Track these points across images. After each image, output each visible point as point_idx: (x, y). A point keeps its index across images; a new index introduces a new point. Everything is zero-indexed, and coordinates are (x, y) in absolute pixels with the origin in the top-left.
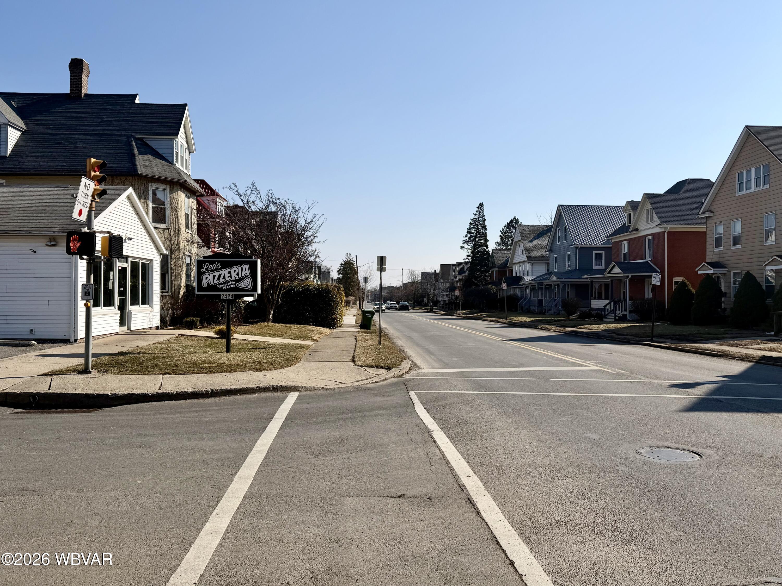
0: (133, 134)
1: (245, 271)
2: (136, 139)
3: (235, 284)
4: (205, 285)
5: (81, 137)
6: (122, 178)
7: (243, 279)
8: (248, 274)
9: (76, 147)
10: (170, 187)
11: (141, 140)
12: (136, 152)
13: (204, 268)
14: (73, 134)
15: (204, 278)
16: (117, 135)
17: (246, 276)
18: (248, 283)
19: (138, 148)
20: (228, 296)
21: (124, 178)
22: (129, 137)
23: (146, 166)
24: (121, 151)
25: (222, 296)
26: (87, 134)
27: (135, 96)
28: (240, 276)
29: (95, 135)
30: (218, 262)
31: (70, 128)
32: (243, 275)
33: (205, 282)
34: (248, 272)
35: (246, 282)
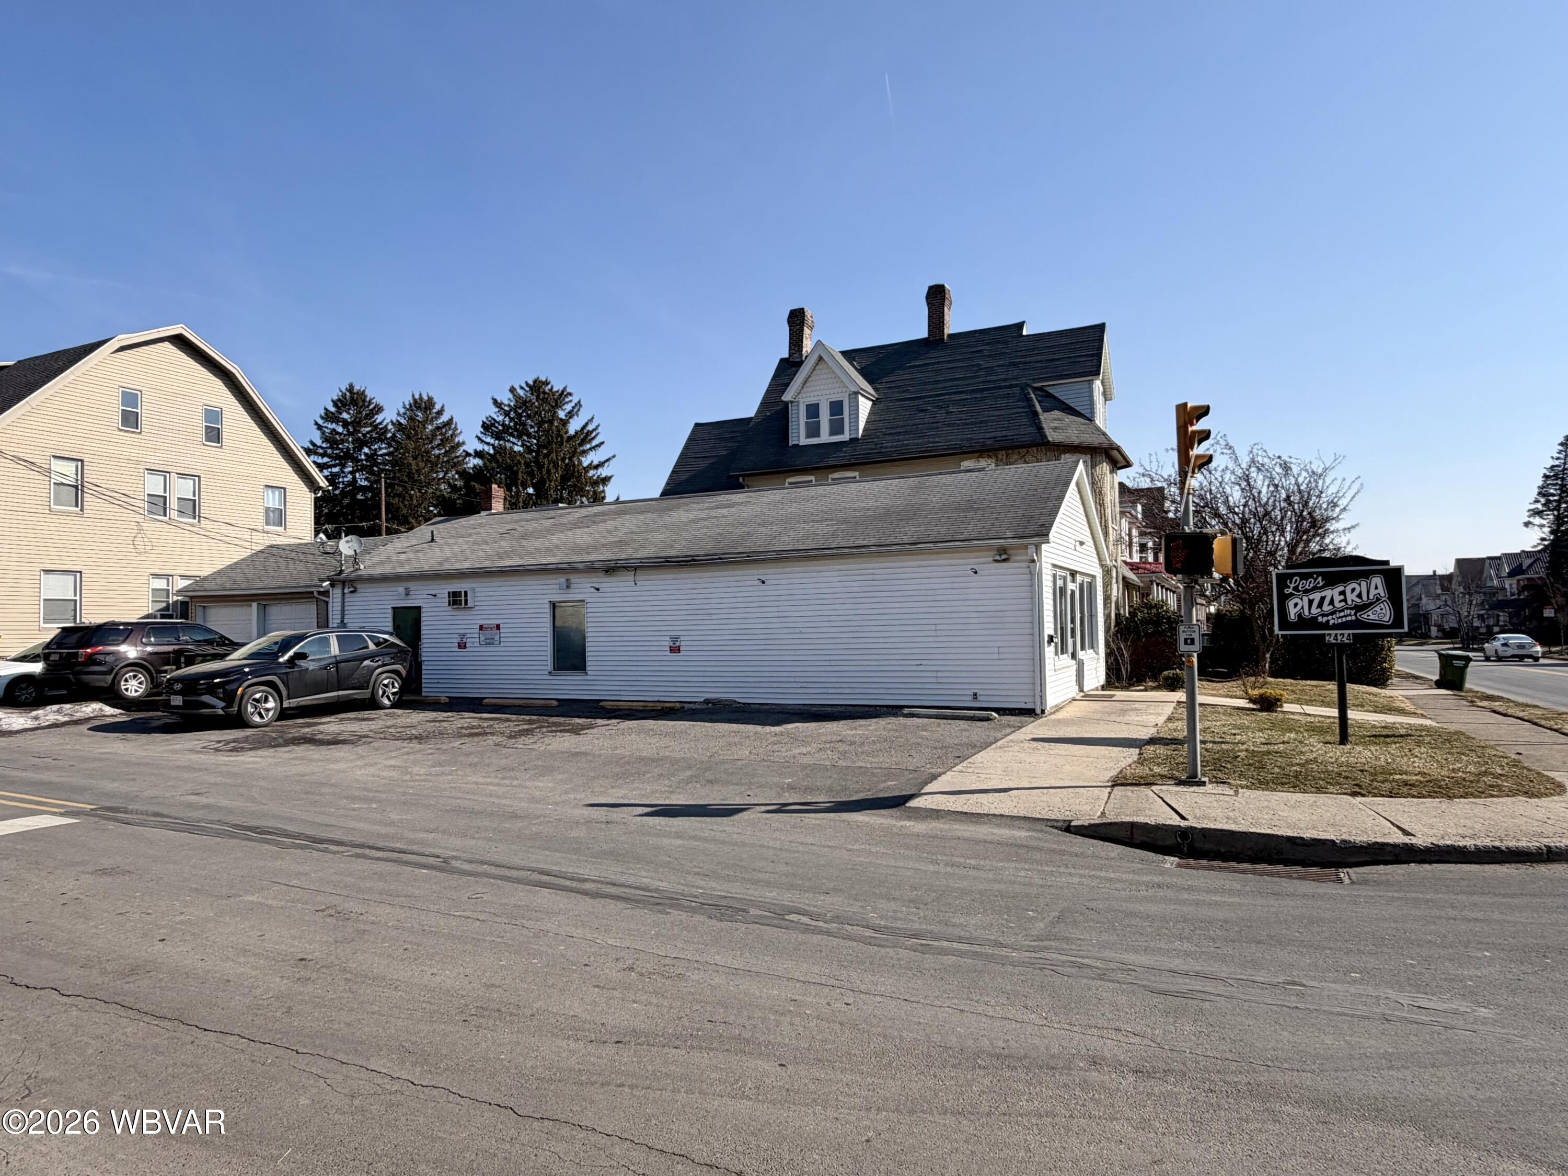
0: (1029, 382)
1: (1376, 588)
2: (1035, 389)
3: (1355, 614)
4: (1293, 617)
5: (954, 397)
6: (1021, 450)
7: (1372, 604)
8: (1382, 595)
9: (948, 413)
10: (1092, 458)
11: (1041, 389)
12: (1038, 408)
13: (1289, 587)
14: (941, 395)
15: (1291, 604)
16: (1005, 387)
17: (1378, 599)
18: (1384, 611)
19: (1039, 402)
20: (1339, 638)
21: (1025, 450)
22: (1023, 388)
23: (1056, 428)
24: (1016, 410)
25: (1327, 638)
26: (961, 392)
27: (1020, 326)
28: (1365, 598)
29: (973, 391)
30: (1319, 574)
31: (936, 386)
32: (1371, 597)
33: (1292, 613)
34: (1381, 591)
35: (1379, 611)
